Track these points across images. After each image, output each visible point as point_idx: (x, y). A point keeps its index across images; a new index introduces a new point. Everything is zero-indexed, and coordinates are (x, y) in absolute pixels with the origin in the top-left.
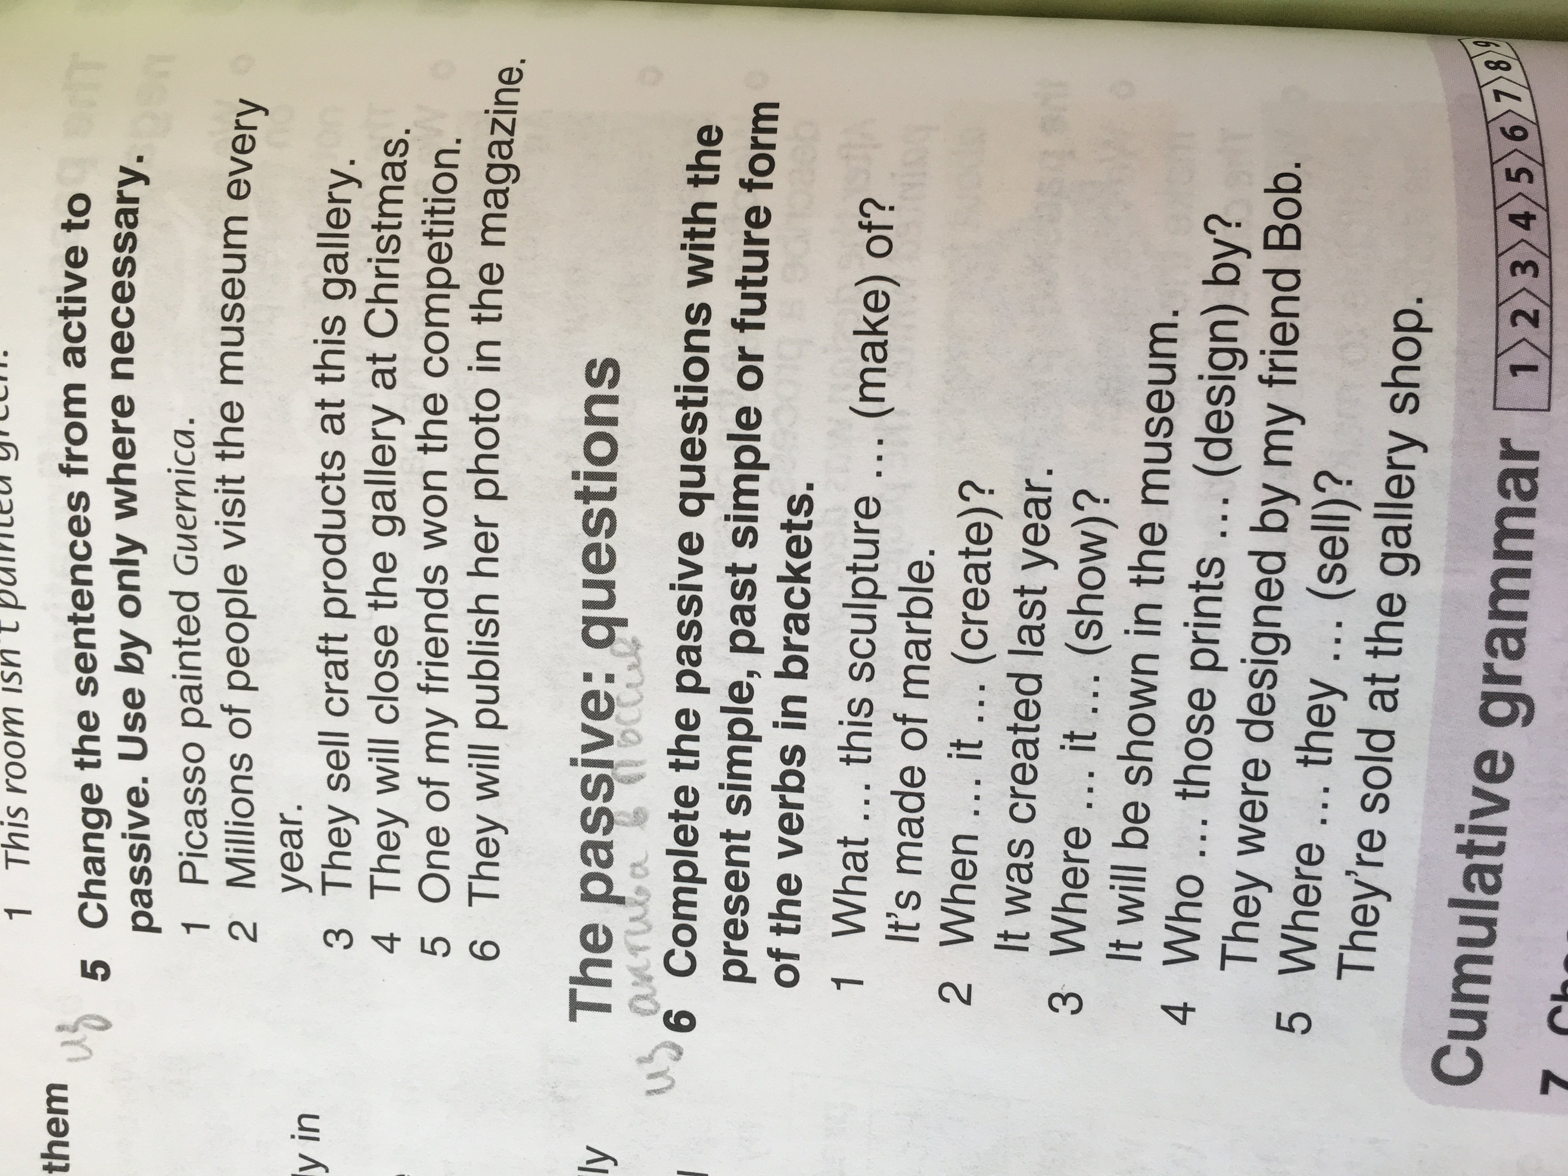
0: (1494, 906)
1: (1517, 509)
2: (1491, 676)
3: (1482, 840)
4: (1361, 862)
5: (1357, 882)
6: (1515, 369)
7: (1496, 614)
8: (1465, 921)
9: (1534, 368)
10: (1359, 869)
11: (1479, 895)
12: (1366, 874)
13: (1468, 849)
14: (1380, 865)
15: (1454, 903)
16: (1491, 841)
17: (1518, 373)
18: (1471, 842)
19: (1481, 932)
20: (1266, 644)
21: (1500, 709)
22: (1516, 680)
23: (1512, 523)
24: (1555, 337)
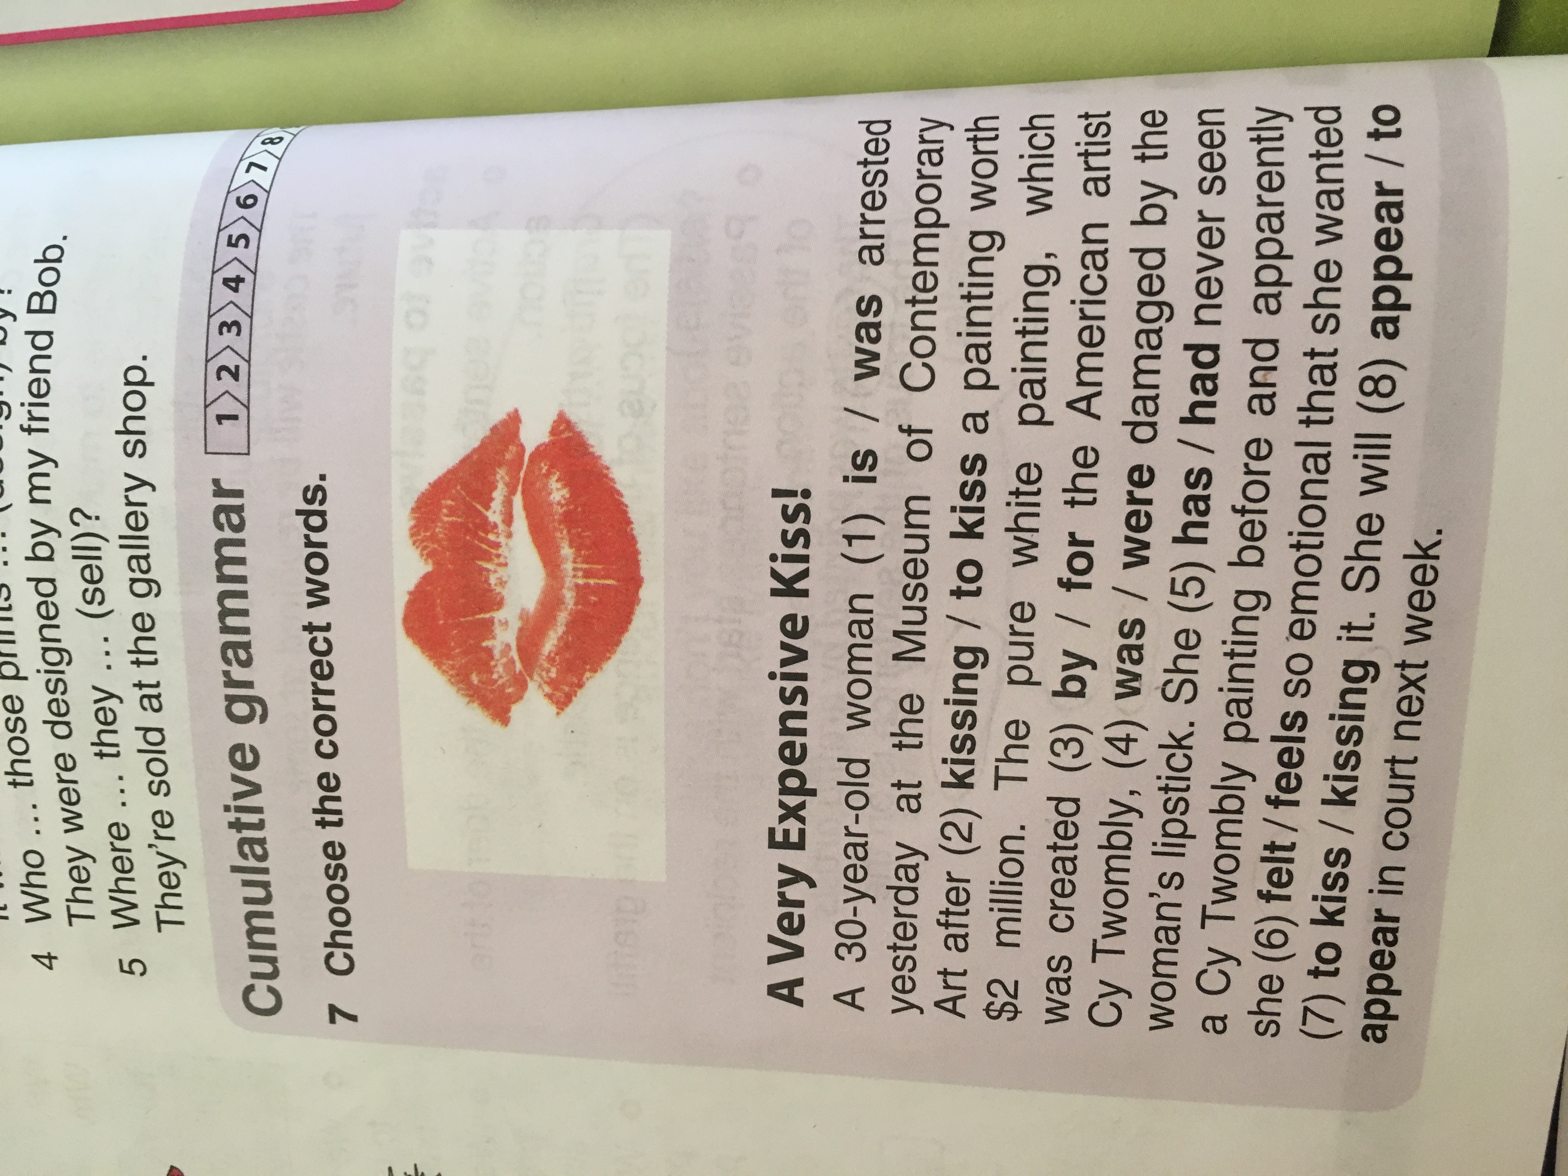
0: (266, 871)
1: (231, 540)
2: (230, 683)
3: (246, 818)
4: (158, 837)
5: (158, 853)
6: (220, 418)
7: (225, 629)
8: (246, 883)
9: (235, 417)
10: (158, 842)
11: (252, 863)
12: (163, 846)
13: (237, 825)
14: (172, 839)
15: (235, 869)
16: (253, 818)
17: (223, 421)
18: (238, 819)
19: (260, 893)
20: (53, 657)
21: (240, 709)
22: (249, 685)
23: (228, 551)
24: (251, 390)
